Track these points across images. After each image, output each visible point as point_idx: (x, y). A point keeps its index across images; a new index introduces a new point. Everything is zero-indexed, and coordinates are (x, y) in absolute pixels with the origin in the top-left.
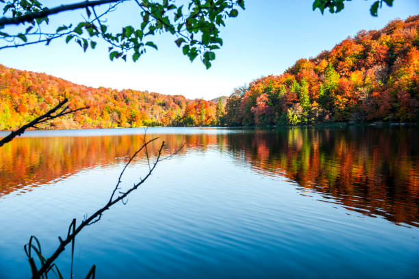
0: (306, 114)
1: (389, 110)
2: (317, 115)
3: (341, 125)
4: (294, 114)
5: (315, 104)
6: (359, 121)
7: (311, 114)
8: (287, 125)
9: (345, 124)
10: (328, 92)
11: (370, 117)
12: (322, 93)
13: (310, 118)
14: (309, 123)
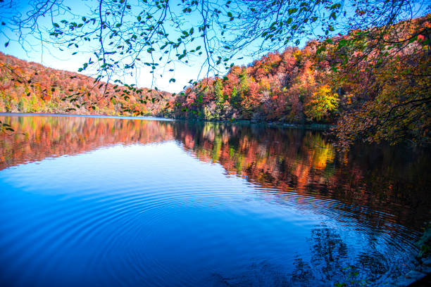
0: (219, 111)
1: (283, 112)
2: (227, 112)
3: (246, 123)
4: (209, 111)
5: (227, 103)
6: (260, 121)
7: (223, 112)
8: (203, 120)
9: (249, 121)
10: (239, 94)
11: (269, 117)
12: (234, 94)
13: (222, 115)
14: (221, 119)
